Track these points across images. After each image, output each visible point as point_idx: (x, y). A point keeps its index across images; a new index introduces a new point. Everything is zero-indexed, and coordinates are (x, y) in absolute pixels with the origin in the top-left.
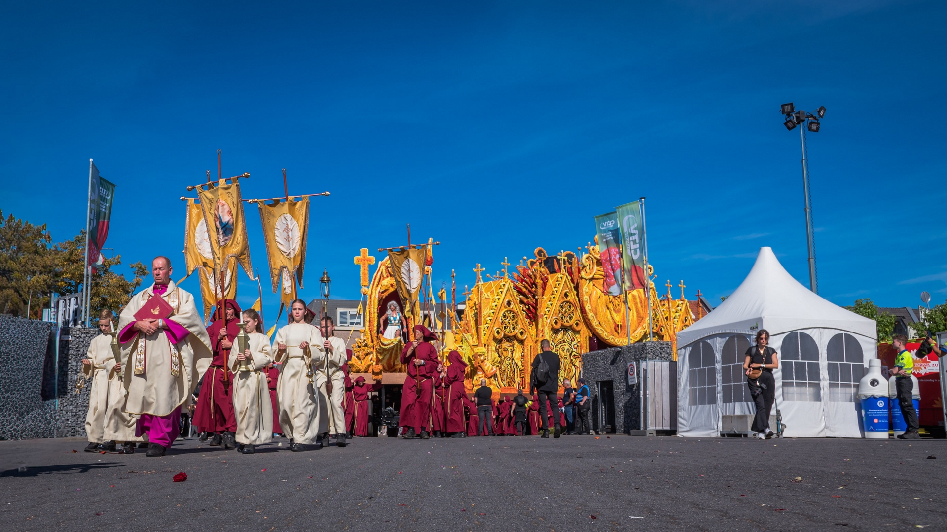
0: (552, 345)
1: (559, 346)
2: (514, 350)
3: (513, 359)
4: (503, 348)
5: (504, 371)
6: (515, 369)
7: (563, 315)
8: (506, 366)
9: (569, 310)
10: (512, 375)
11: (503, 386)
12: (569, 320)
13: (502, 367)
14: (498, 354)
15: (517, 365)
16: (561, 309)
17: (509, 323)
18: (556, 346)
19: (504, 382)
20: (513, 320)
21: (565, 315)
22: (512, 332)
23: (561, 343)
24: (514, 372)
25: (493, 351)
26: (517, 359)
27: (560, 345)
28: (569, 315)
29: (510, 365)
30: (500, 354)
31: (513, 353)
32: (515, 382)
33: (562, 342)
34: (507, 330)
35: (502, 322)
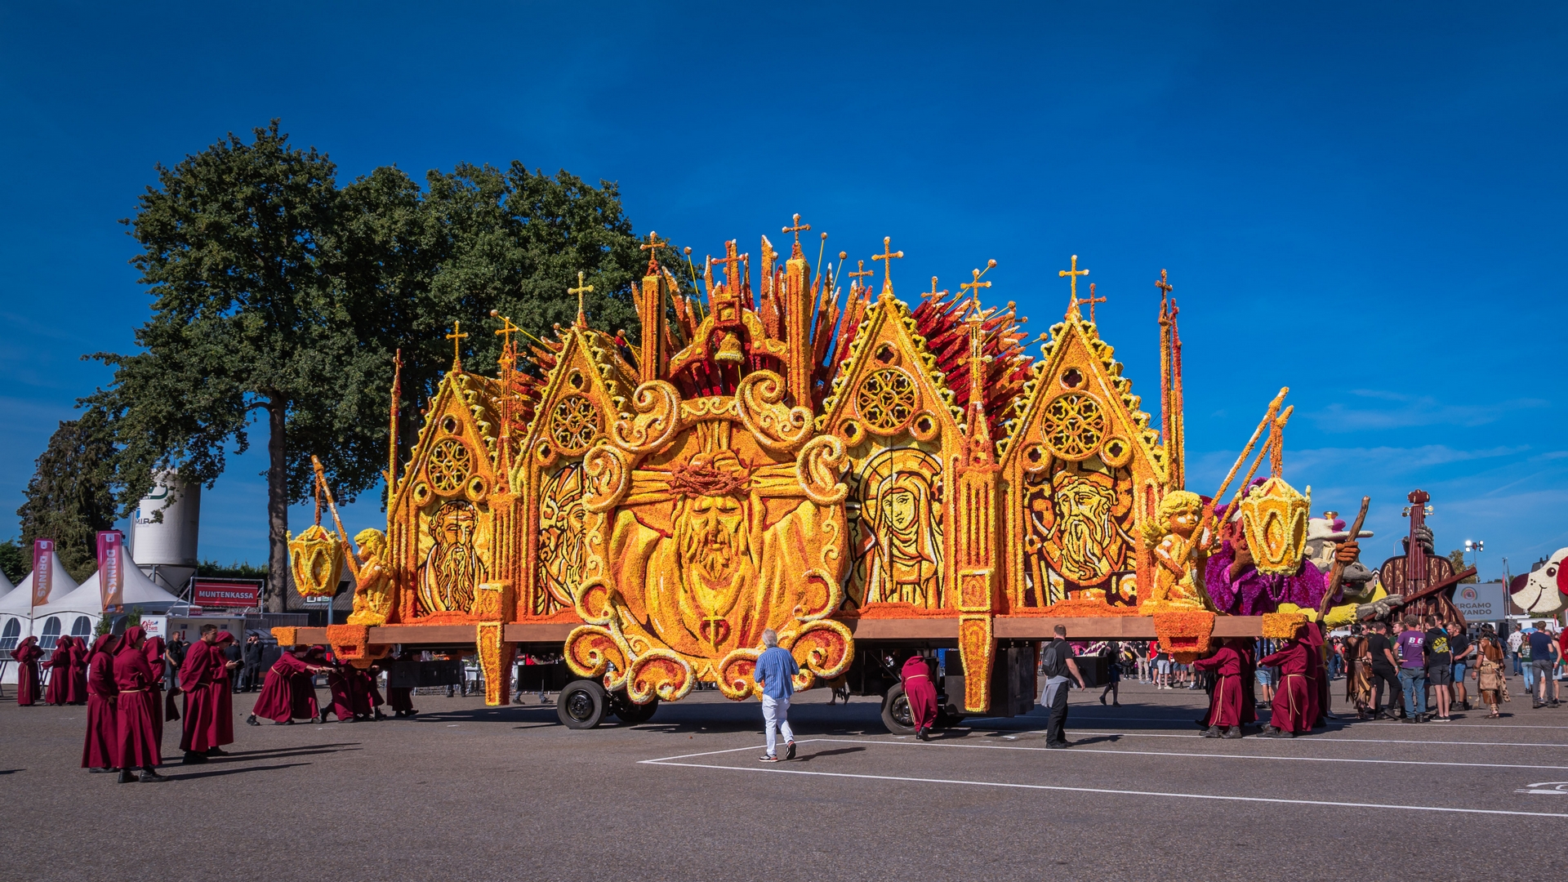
0: (548, 506)
1: (567, 508)
2: (474, 528)
3: (472, 547)
4: (446, 523)
5: (447, 576)
6: (473, 570)
7: (566, 430)
8: (452, 565)
9: (585, 416)
10: (467, 583)
11: (444, 609)
12: (582, 441)
13: (443, 568)
14: (435, 538)
15: (479, 560)
16: (559, 418)
17: (449, 467)
18: (561, 508)
19: (446, 602)
20: (459, 460)
21: (574, 430)
22: (453, 488)
23: (573, 501)
24: (473, 576)
25: (424, 533)
26: (480, 546)
27: (572, 504)
28: (585, 427)
29: (463, 562)
30: (439, 539)
31: (471, 533)
32: (473, 600)
33: (576, 497)
34: (443, 484)
35: (434, 467)
